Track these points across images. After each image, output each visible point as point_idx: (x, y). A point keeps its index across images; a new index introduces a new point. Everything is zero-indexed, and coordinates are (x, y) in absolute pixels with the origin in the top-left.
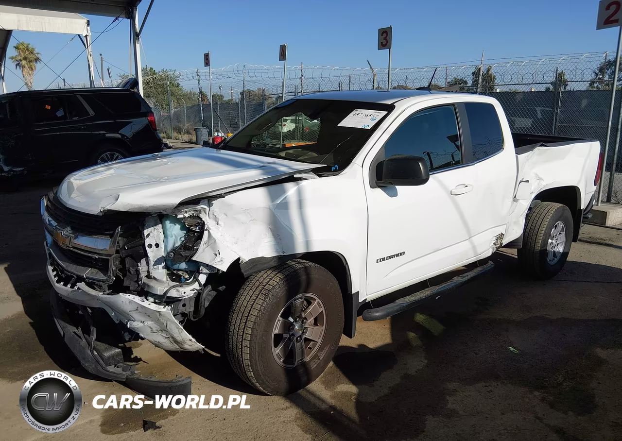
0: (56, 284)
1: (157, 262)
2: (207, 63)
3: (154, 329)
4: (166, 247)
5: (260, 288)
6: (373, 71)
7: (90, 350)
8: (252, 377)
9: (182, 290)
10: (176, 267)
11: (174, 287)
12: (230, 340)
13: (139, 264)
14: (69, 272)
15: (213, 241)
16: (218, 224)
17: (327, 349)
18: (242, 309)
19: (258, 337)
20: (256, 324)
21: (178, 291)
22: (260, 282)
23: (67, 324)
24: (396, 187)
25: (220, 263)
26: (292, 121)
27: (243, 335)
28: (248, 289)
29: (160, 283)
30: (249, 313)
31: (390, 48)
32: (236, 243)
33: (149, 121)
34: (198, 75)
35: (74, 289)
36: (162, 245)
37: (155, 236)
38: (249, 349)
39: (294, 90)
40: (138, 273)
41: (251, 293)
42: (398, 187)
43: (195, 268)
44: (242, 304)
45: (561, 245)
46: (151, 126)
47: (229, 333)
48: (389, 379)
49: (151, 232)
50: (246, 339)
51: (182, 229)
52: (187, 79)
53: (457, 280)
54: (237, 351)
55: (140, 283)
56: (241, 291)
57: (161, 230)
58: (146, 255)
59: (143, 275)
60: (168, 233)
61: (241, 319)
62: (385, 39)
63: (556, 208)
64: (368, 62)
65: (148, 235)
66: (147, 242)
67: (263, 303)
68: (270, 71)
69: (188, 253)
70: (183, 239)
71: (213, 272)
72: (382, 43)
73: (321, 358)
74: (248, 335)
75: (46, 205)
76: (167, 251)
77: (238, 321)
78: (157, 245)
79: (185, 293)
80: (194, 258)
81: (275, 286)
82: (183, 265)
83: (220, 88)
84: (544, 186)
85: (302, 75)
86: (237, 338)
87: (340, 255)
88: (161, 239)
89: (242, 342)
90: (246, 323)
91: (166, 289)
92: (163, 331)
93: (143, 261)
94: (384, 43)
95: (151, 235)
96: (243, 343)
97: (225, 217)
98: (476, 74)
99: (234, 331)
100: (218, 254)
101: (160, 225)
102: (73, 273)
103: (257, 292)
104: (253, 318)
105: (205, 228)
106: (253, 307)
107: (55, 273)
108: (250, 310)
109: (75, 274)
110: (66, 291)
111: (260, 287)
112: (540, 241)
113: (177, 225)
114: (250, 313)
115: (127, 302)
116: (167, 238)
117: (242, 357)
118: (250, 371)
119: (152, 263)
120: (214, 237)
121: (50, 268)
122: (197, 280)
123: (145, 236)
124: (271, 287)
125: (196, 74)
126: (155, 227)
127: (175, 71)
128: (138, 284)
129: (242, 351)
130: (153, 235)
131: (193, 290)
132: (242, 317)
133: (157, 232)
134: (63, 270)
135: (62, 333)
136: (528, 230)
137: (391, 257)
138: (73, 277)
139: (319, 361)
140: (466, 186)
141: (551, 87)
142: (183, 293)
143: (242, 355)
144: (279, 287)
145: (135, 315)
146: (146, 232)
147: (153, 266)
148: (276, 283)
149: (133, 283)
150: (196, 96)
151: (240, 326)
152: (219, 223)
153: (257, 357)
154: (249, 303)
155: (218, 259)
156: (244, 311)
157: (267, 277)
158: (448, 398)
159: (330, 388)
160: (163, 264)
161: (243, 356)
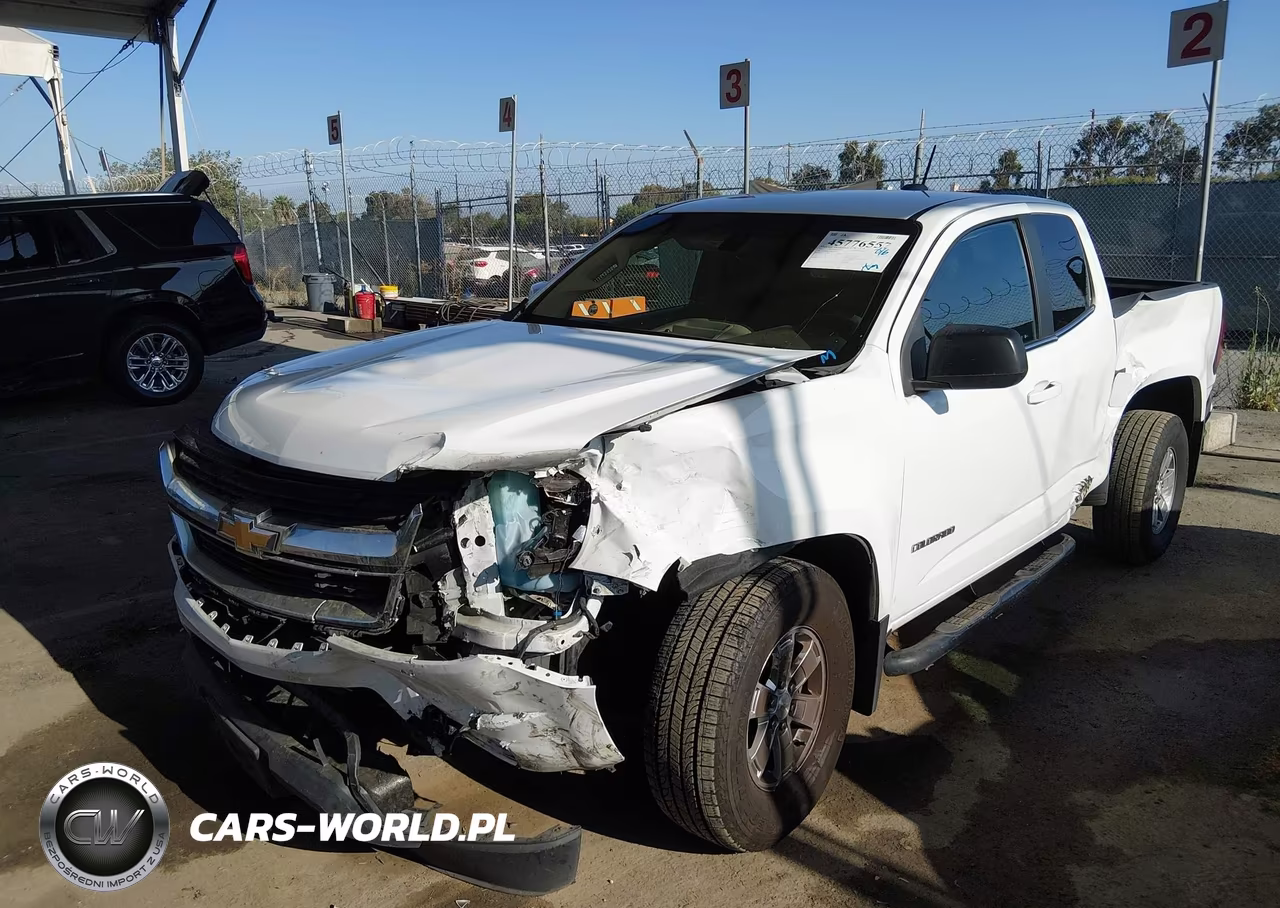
0: (233, 641)
1: (485, 578)
2: (335, 136)
3: (540, 728)
4: (500, 543)
5: (722, 621)
6: (695, 152)
7: (350, 787)
8: (716, 817)
9: (557, 635)
10: (529, 586)
11: (539, 629)
12: (663, 742)
13: (439, 583)
14: (261, 609)
15: (617, 526)
16: (619, 487)
17: (830, 744)
18: (688, 671)
19: (731, 730)
20: (727, 701)
21: (549, 639)
22: (718, 608)
23: (265, 731)
24: (945, 391)
25: (644, 572)
26: (502, 255)
27: (697, 728)
28: (691, 626)
29: (501, 624)
30: (707, 679)
31: (746, 104)
32: (662, 527)
33: (236, 263)
34: (307, 163)
35: (293, 650)
36: (491, 539)
37: (476, 520)
38: (713, 756)
39: (504, 193)
40: (438, 603)
41: (701, 634)
42: (948, 392)
43: (576, 587)
44: (685, 659)
45: (1168, 495)
46: (242, 275)
47: (658, 725)
48: (954, 794)
49: (468, 511)
50: (707, 735)
51: (530, 502)
52: (282, 171)
53: (1025, 577)
54: (681, 764)
55: (447, 625)
56: (674, 630)
57: (487, 507)
58: (457, 563)
59: (454, 607)
60: (506, 513)
61: (688, 692)
62: (735, 85)
63: (1165, 422)
64: (686, 133)
65: (463, 519)
66: (461, 535)
67: (736, 655)
68: (472, 152)
69: (559, 555)
70: (535, 524)
71: (621, 593)
72: (728, 95)
73: (822, 763)
74: (711, 727)
75: (172, 461)
76: (503, 550)
77: (681, 698)
78: (480, 541)
79: (563, 642)
80: (577, 565)
81: (755, 615)
82: (546, 582)
83: (324, 189)
84: (1147, 379)
85: (542, 162)
86: (681, 735)
87: (861, 541)
88: (489, 526)
89: (696, 742)
90: (702, 700)
91: (522, 636)
92: (559, 732)
93: (450, 576)
94: (734, 93)
95: (468, 516)
96: (699, 744)
97: (636, 471)
98: (846, 157)
99: (671, 719)
100: (634, 554)
101: (487, 498)
102: (276, 613)
103: (717, 632)
104: (719, 690)
105: (593, 499)
106: (715, 665)
107: (214, 615)
108: (709, 672)
109: (283, 615)
110: (269, 656)
111: (721, 619)
112: (1143, 489)
113: (522, 494)
114: (711, 678)
115: (495, 674)
116: (503, 523)
117: (695, 776)
118: (713, 804)
119: (471, 581)
120: (618, 516)
121: (196, 605)
122: (585, 612)
123: (457, 521)
124: (747, 618)
125: (301, 161)
126: (477, 502)
127: (228, 154)
128: (443, 629)
129: (695, 762)
130: (473, 518)
131: (578, 635)
132: (690, 687)
133: (479, 511)
134: (242, 607)
135: (257, 751)
136: (1116, 466)
137: (933, 539)
138: (278, 622)
139: (819, 769)
140: (1050, 386)
141: (992, 181)
142: (560, 642)
143: (695, 770)
144: (762, 618)
145: (506, 702)
146: (457, 514)
147: (476, 586)
148: (756, 610)
149: (428, 627)
150: (269, 207)
151: (689, 709)
152: (624, 485)
153: (729, 772)
154: (702, 655)
155: (636, 564)
156: (693, 674)
157: (729, 597)
158: (1088, 824)
159: (846, 824)
160: (497, 582)
161: (699, 773)
